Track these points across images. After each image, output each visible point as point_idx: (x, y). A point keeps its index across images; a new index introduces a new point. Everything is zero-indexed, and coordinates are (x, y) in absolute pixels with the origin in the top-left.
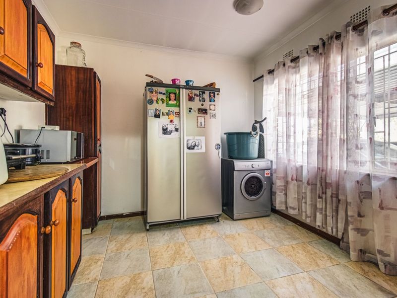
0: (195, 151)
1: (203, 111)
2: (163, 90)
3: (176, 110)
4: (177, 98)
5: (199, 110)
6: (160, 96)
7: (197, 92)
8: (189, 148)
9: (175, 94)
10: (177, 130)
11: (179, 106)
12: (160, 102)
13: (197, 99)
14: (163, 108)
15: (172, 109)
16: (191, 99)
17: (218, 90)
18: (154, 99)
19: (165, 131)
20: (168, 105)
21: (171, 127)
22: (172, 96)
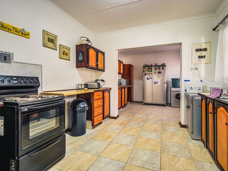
0: (157, 84)
1: (159, 73)
2: (147, 68)
3: (151, 73)
4: (151, 70)
5: (158, 72)
6: (146, 69)
7: (158, 67)
8: (155, 83)
9: (151, 68)
10: (151, 78)
11: (152, 72)
12: (146, 71)
13: (157, 69)
14: (147, 72)
15: (149, 73)
16: (155, 69)
17: (165, 66)
18: (145, 70)
19: (148, 79)
20: (148, 72)
21: (149, 78)
22: (150, 69)
